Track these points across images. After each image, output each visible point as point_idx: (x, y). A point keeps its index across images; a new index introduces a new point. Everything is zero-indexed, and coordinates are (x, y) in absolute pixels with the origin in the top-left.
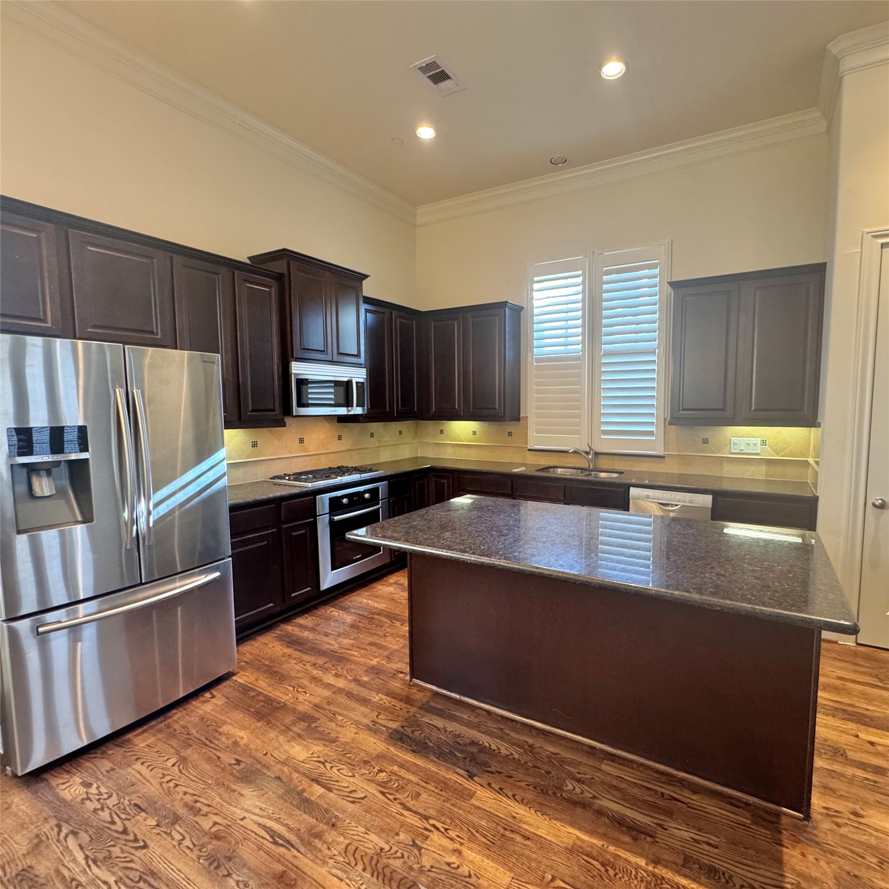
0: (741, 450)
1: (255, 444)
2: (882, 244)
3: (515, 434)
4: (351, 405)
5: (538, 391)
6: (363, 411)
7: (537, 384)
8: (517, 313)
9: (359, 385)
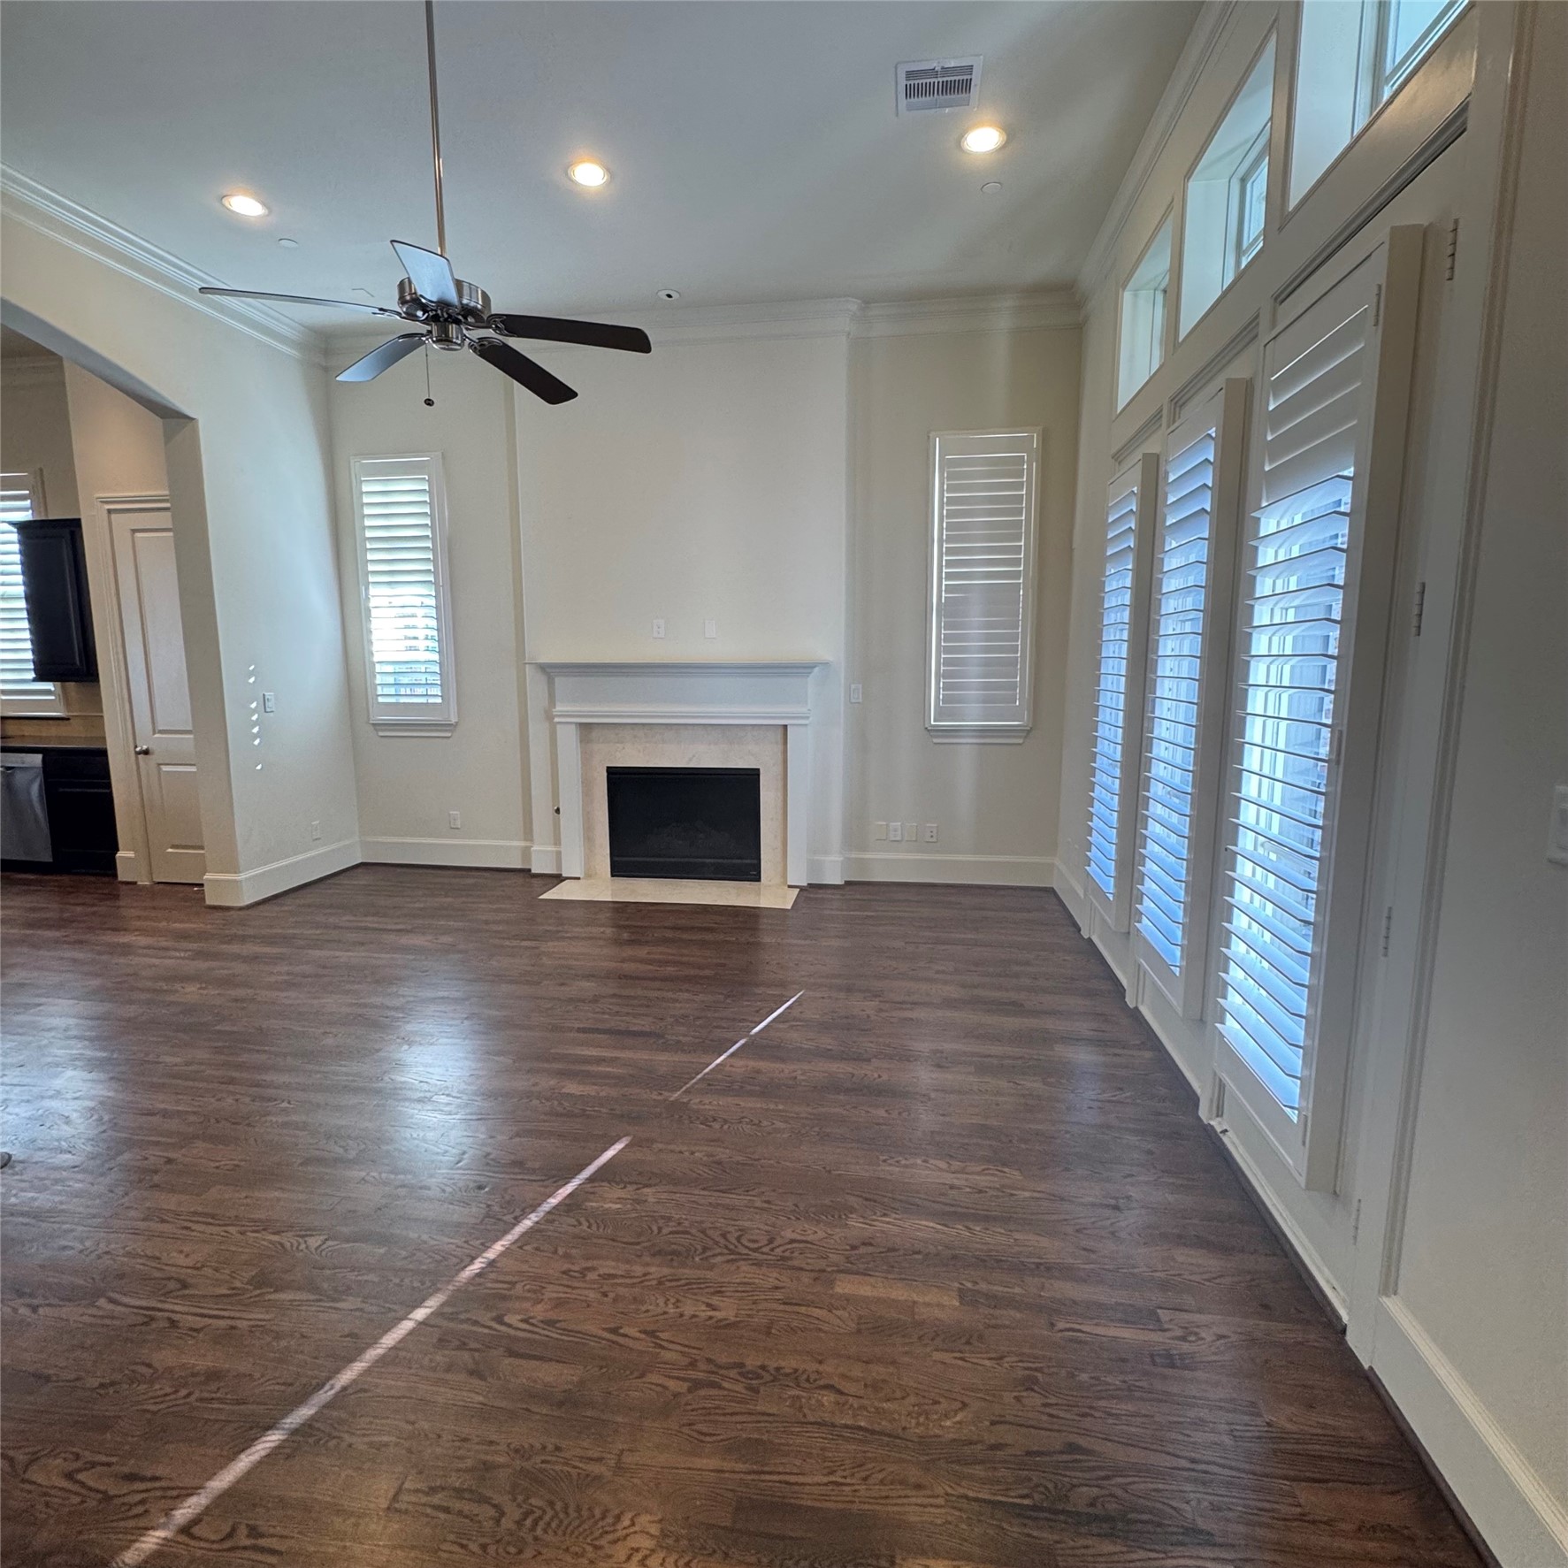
2: (109, 511)
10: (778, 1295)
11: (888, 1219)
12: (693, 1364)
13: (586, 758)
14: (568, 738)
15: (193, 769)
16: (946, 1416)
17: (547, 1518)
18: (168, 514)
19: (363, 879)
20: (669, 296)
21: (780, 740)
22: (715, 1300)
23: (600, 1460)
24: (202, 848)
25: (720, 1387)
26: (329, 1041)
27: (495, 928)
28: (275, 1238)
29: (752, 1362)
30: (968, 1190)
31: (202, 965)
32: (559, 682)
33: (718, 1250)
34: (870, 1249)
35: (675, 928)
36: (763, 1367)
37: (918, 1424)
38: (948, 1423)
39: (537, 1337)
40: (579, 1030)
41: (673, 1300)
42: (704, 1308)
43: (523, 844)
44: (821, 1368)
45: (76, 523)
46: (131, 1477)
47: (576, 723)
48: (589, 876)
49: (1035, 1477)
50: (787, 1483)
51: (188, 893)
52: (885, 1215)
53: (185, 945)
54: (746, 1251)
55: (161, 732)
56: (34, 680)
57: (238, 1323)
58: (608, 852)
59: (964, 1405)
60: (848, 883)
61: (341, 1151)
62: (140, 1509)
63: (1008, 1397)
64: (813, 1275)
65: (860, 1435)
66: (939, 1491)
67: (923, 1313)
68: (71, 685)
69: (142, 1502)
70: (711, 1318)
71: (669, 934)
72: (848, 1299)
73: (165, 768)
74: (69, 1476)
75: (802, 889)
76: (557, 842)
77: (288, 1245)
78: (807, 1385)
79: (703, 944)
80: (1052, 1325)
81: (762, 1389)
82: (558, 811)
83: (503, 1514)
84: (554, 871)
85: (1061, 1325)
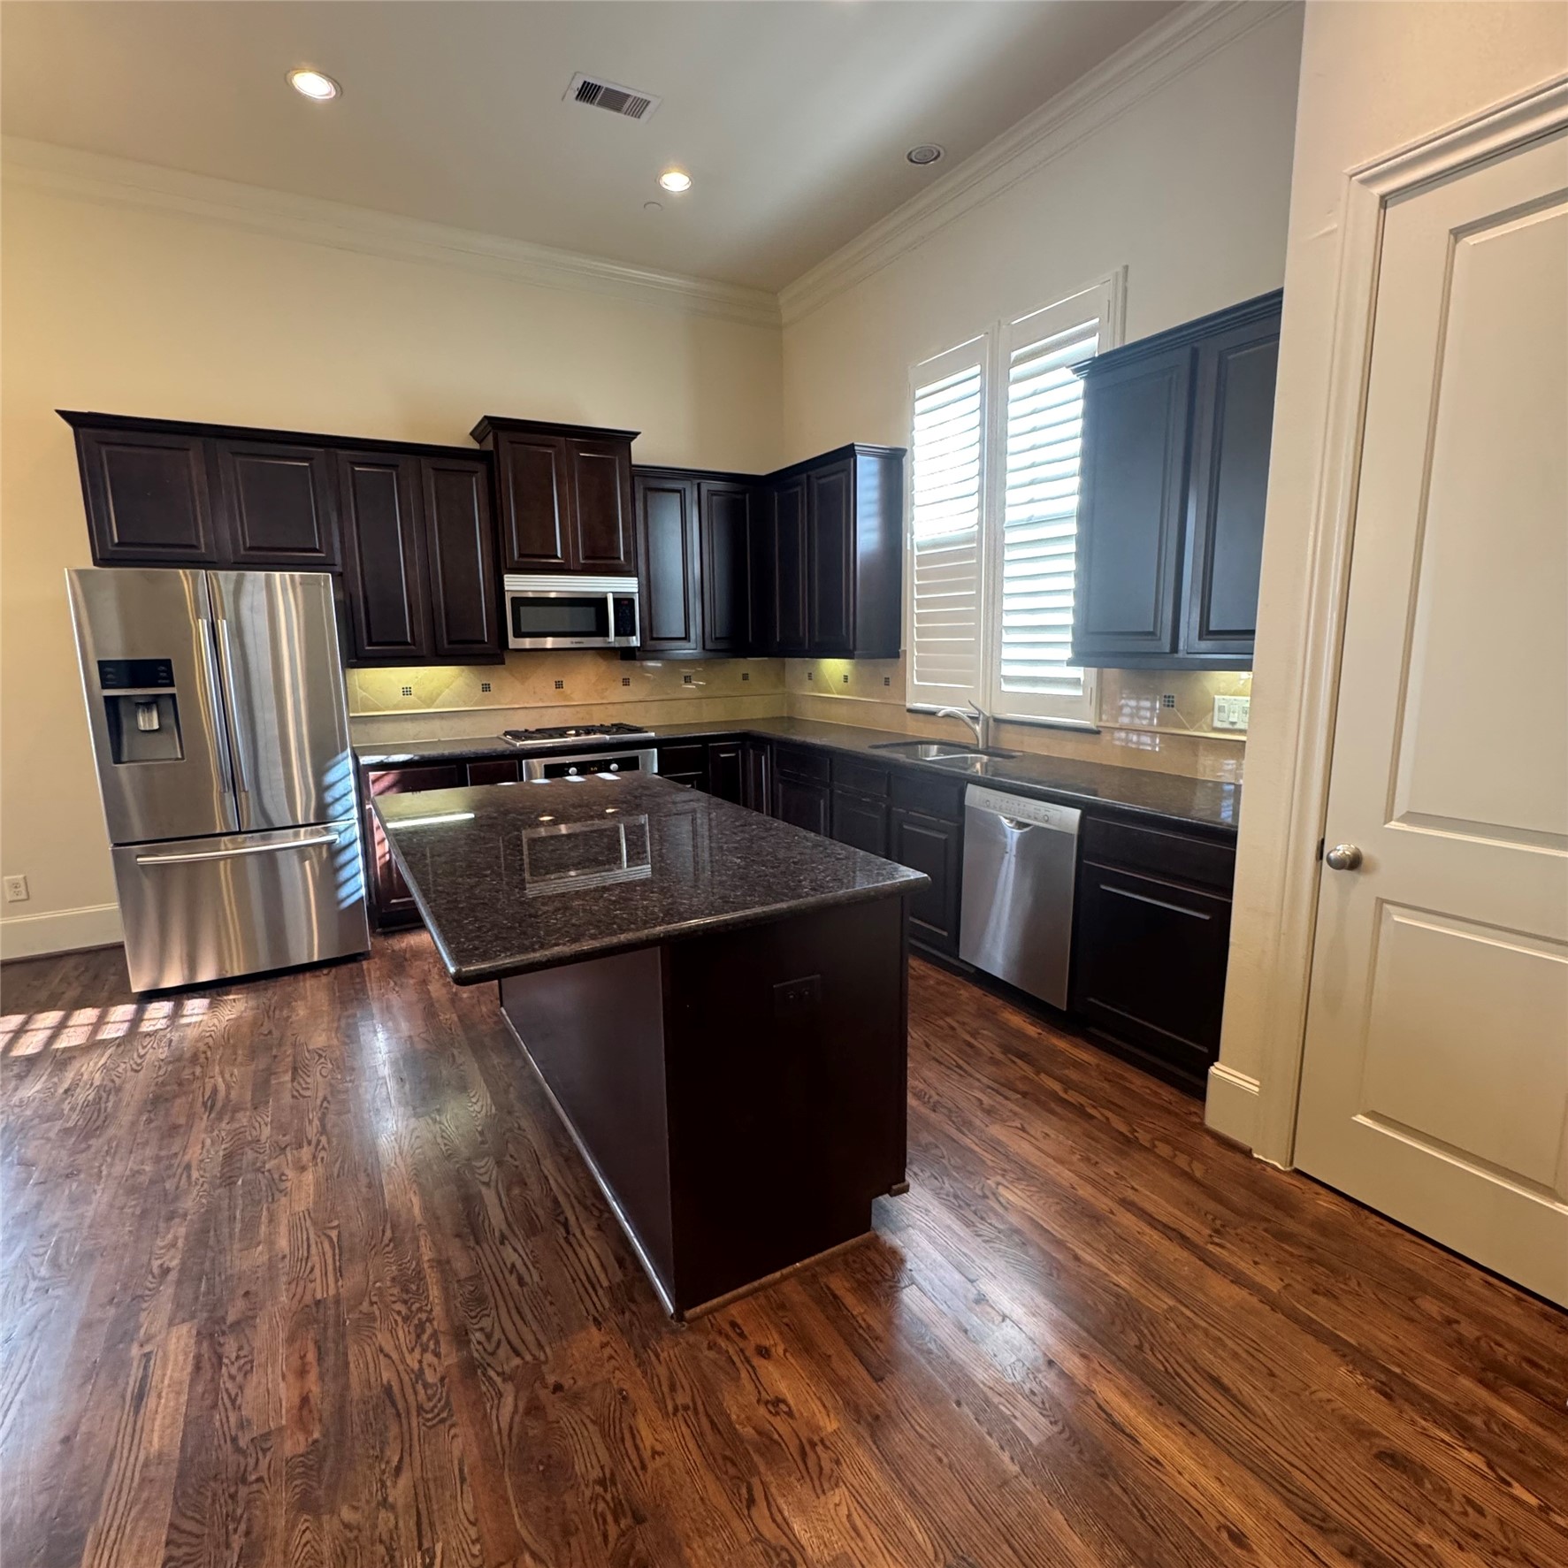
0: (1233, 723)
1: (486, 688)
3: (893, 682)
4: (606, 634)
5: (921, 604)
6: (635, 641)
7: (921, 589)
8: (893, 463)
9: (624, 603)
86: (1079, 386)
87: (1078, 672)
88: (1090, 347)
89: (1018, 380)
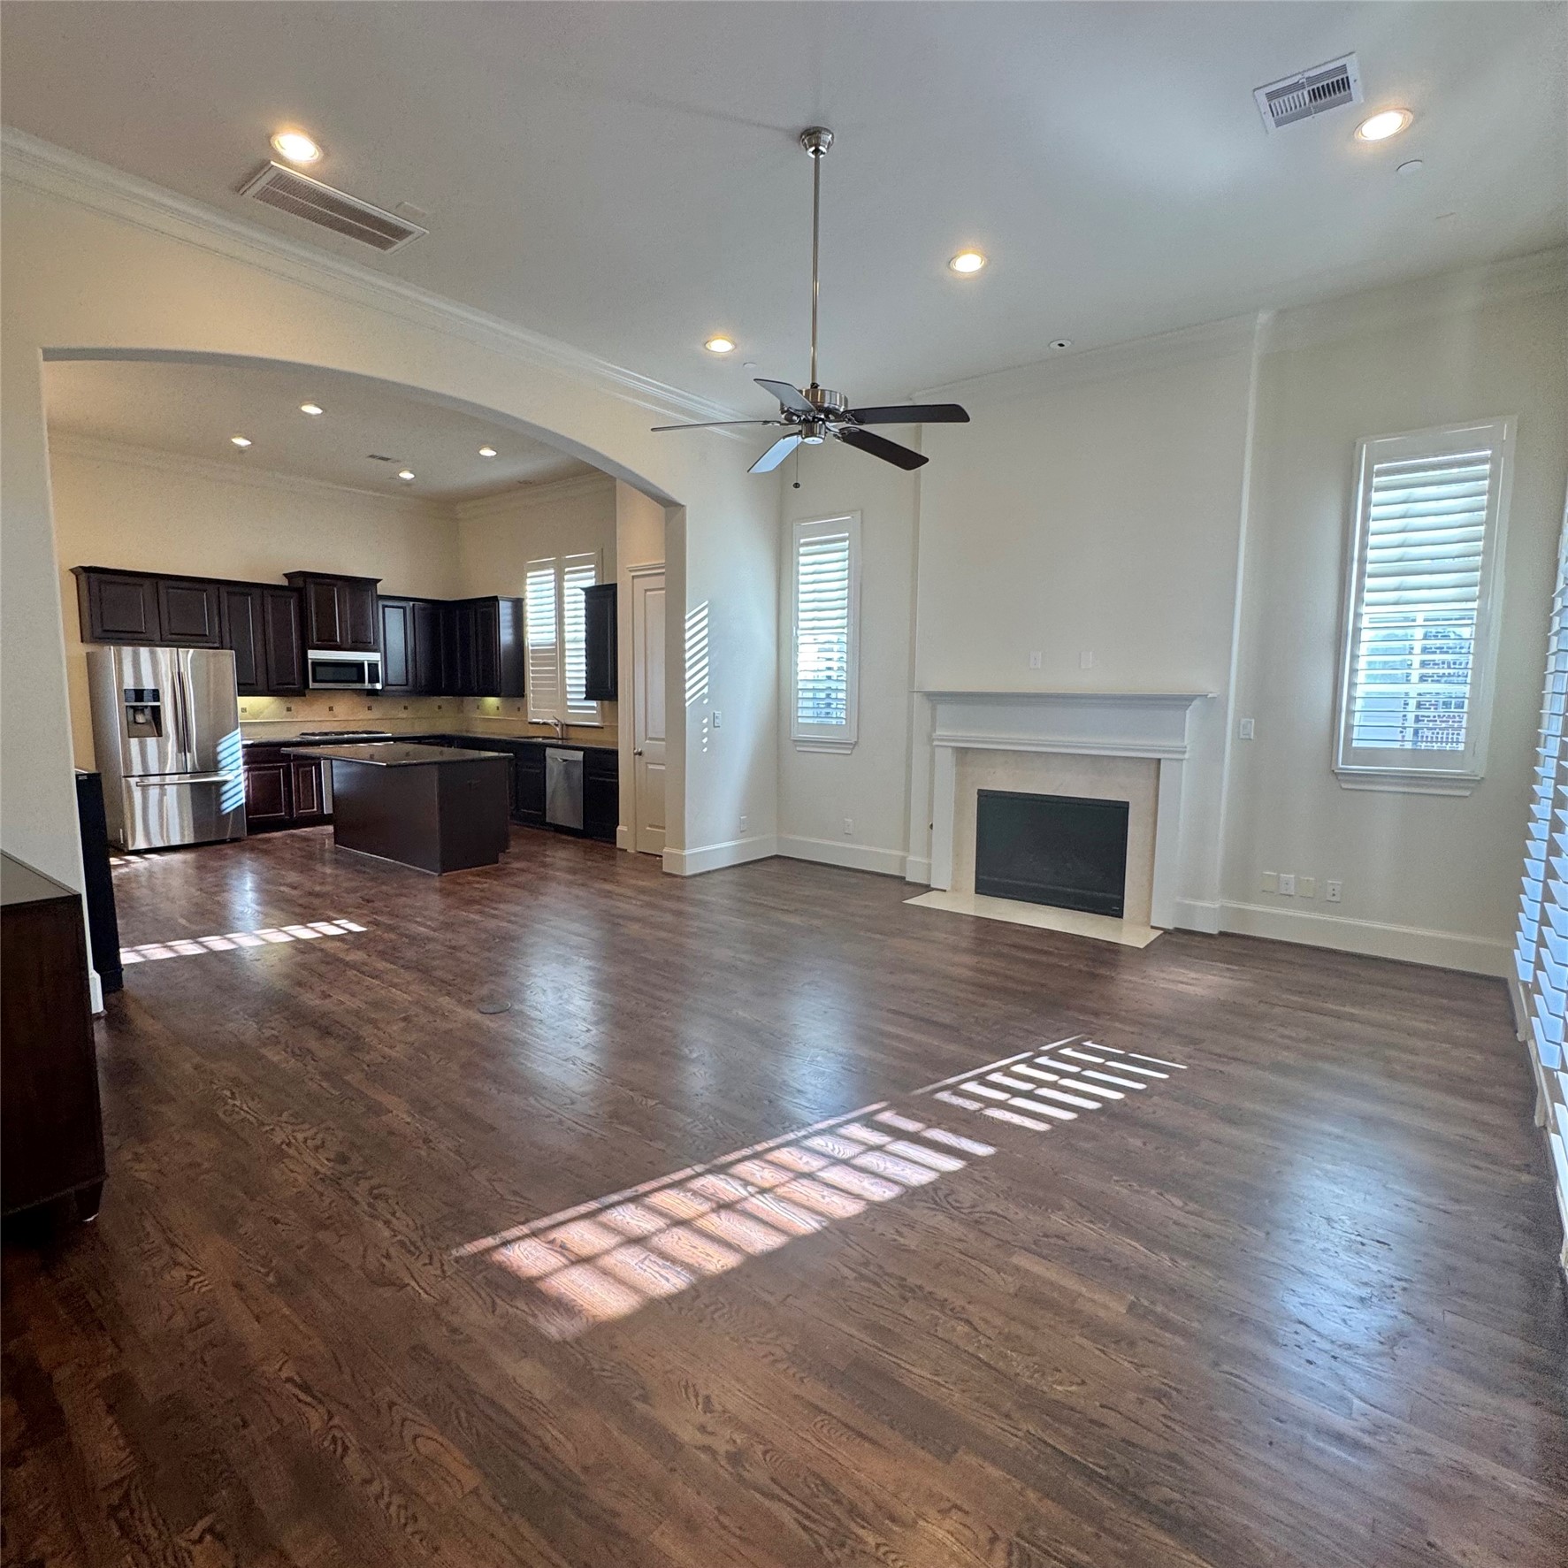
1: (289, 709)
2: (633, 577)
3: (521, 709)
4: (364, 682)
5: (533, 672)
6: (379, 686)
7: (533, 665)
8: (518, 605)
9: (373, 666)
10: (959, 1245)
11: (1092, 1226)
12: (866, 1264)
13: (961, 779)
14: (945, 759)
15: (663, 768)
16: (1061, 1383)
17: (725, 1311)
18: (663, 577)
19: (775, 868)
20: (1061, 345)
21: (1153, 774)
22: (904, 1230)
23: (772, 1294)
24: (664, 828)
25: (879, 1286)
26: (706, 979)
27: (858, 920)
28: (631, 1093)
29: (913, 1280)
30: (1194, 1230)
31: (648, 912)
32: (941, 708)
33: (925, 1198)
34: (1061, 1242)
35: (1014, 946)
36: (920, 1287)
37: (1031, 1377)
38: (1059, 1388)
39: (765, 1206)
40: (889, 1011)
41: (872, 1219)
42: (892, 1232)
43: (901, 853)
44: (967, 1306)
45: (615, 585)
46: (515, 1193)
47: (953, 748)
48: (955, 889)
49: (1120, 1459)
50: (898, 1365)
51: (651, 861)
52: (1091, 1222)
53: (642, 897)
54: (948, 1206)
55: (651, 739)
56: (586, 699)
57: (593, 1134)
58: (974, 869)
59: (1083, 1382)
60: (1222, 934)
61: (687, 1052)
62: (513, 1210)
63: (1132, 1395)
64: (996, 1242)
65: (975, 1361)
66: (1024, 1427)
67: (1081, 1304)
68: (606, 702)
69: (517, 1207)
70: (895, 1240)
71: (1005, 950)
72: (1017, 1269)
73: (650, 767)
74: (489, 1180)
75: (1166, 932)
76: (929, 855)
77: (636, 1099)
78: (950, 1313)
79: (1032, 964)
80: (1216, 1364)
81: (911, 1301)
82: (931, 826)
83: (698, 1297)
84: (925, 882)
85: (1226, 1367)
86: (583, 598)
87: (594, 703)
88: (591, 583)
89: (569, 580)
